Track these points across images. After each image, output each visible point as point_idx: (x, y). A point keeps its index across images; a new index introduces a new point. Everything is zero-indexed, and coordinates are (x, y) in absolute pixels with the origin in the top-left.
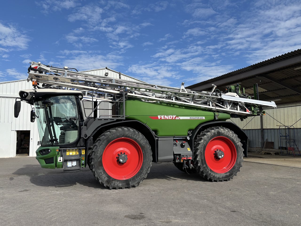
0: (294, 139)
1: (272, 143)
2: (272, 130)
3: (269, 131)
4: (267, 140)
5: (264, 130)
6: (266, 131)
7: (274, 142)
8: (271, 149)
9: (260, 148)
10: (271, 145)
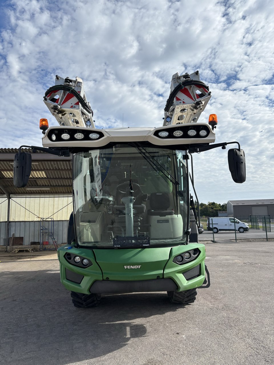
0: (52, 232)
1: (22, 239)
2: (22, 223)
3: (18, 224)
4: (13, 234)
5: (10, 224)
6: (13, 224)
7: (23, 237)
8: (20, 246)
9: (2, 246)
10: (19, 240)
